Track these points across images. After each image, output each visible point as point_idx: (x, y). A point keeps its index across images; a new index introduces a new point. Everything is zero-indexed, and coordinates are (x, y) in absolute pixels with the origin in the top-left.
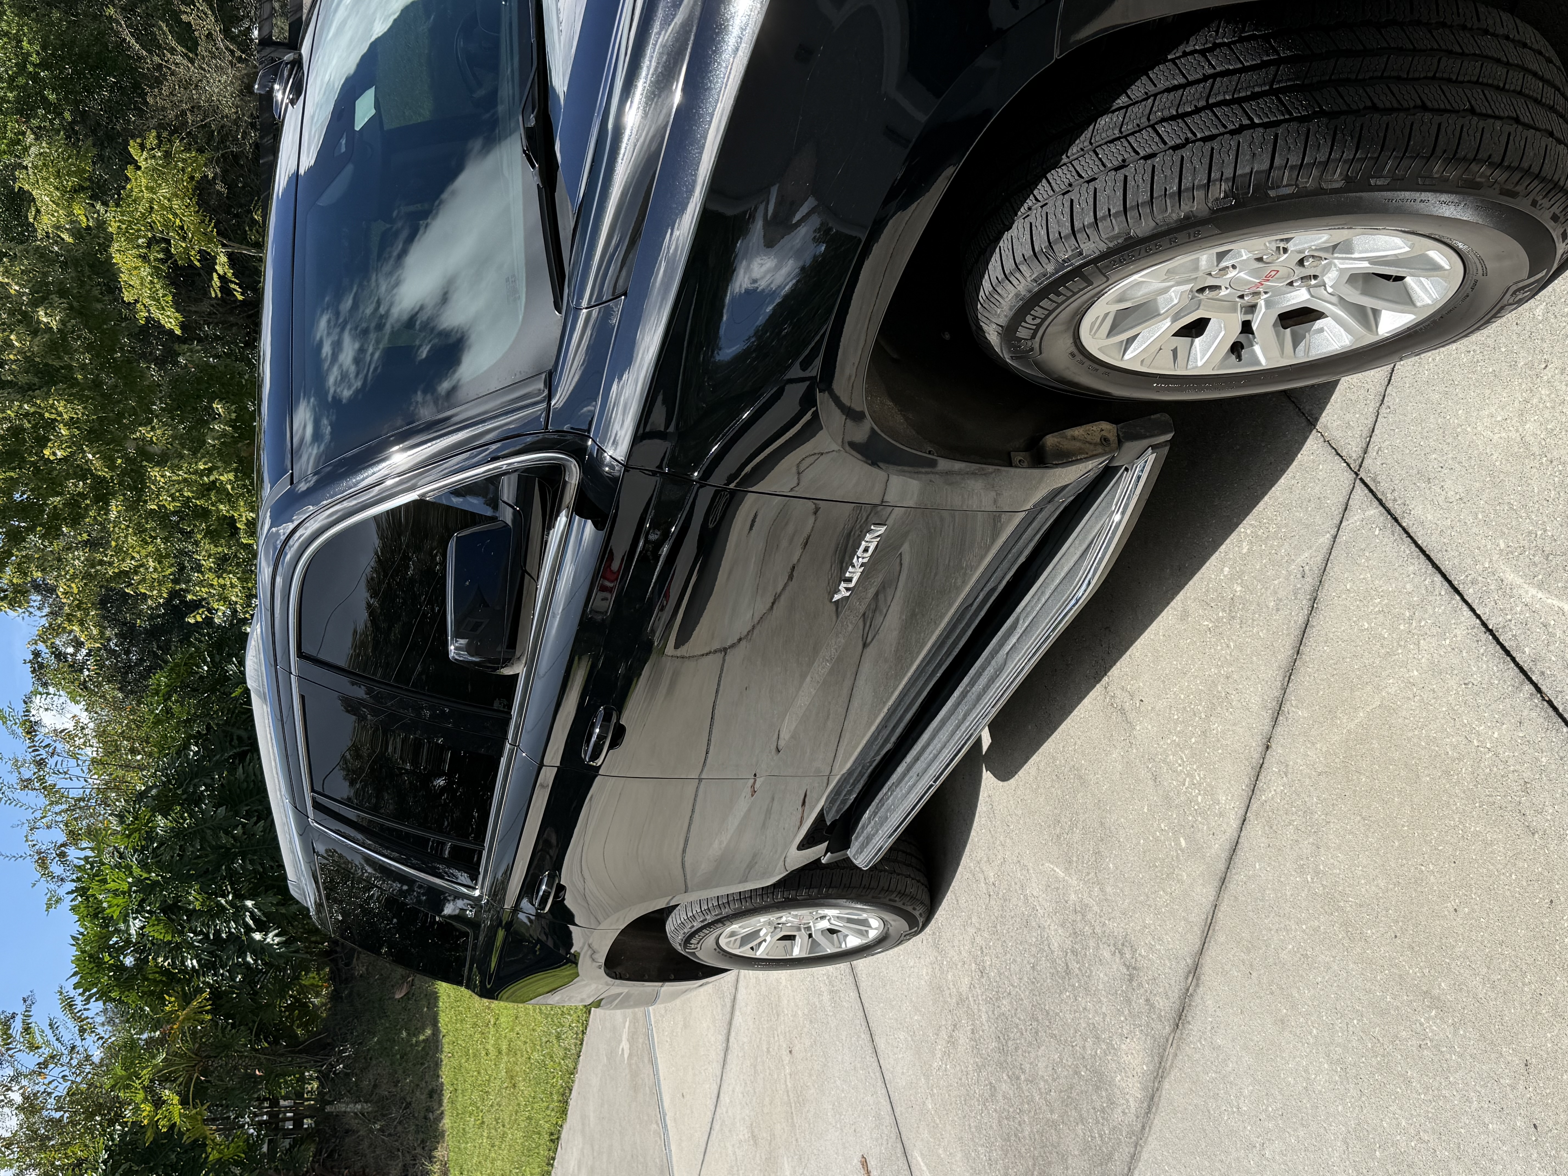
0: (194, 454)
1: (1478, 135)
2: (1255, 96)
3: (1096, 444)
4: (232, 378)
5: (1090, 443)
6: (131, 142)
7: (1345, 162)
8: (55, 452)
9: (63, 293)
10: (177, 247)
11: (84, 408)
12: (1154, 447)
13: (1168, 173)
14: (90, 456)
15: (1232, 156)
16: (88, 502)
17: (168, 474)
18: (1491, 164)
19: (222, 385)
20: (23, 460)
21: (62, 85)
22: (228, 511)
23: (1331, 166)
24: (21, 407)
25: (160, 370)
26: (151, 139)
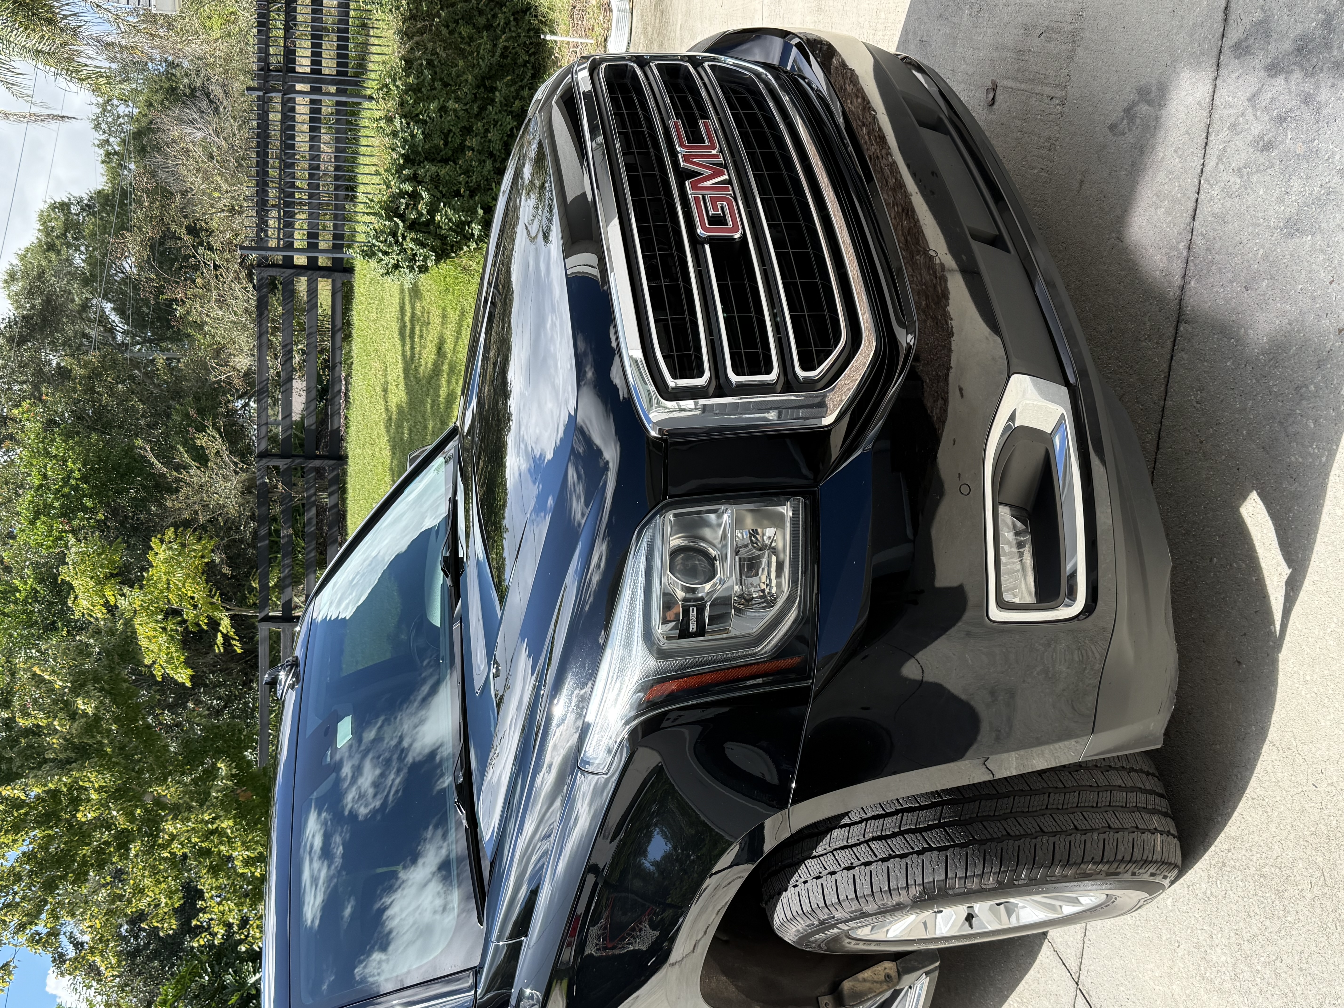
0: (201, 805)
1: (1082, 846)
2: (929, 828)
3: (881, 982)
4: (233, 735)
5: (877, 982)
6: (153, 539)
7: (995, 873)
8: (85, 815)
9: (96, 679)
10: (189, 614)
11: (112, 775)
12: (927, 974)
13: (881, 877)
14: (115, 813)
15: (920, 870)
16: (112, 849)
17: (179, 826)
18: (1094, 863)
19: (225, 741)
20: (59, 819)
21: (99, 493)
22: (227, 851)
23: (986, 876)
24: (60, 780)
25: (172, 714)
26: (170, 533)
